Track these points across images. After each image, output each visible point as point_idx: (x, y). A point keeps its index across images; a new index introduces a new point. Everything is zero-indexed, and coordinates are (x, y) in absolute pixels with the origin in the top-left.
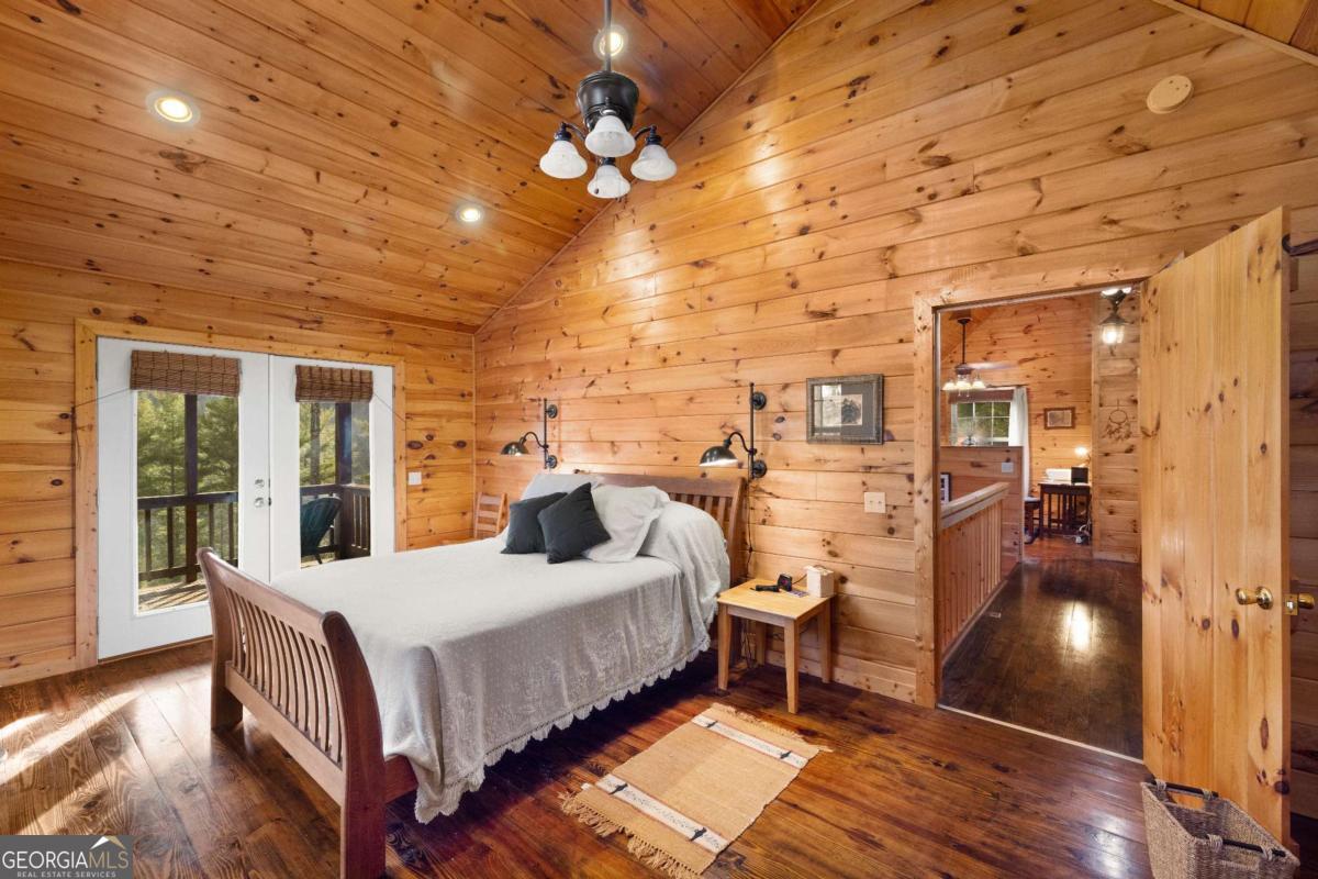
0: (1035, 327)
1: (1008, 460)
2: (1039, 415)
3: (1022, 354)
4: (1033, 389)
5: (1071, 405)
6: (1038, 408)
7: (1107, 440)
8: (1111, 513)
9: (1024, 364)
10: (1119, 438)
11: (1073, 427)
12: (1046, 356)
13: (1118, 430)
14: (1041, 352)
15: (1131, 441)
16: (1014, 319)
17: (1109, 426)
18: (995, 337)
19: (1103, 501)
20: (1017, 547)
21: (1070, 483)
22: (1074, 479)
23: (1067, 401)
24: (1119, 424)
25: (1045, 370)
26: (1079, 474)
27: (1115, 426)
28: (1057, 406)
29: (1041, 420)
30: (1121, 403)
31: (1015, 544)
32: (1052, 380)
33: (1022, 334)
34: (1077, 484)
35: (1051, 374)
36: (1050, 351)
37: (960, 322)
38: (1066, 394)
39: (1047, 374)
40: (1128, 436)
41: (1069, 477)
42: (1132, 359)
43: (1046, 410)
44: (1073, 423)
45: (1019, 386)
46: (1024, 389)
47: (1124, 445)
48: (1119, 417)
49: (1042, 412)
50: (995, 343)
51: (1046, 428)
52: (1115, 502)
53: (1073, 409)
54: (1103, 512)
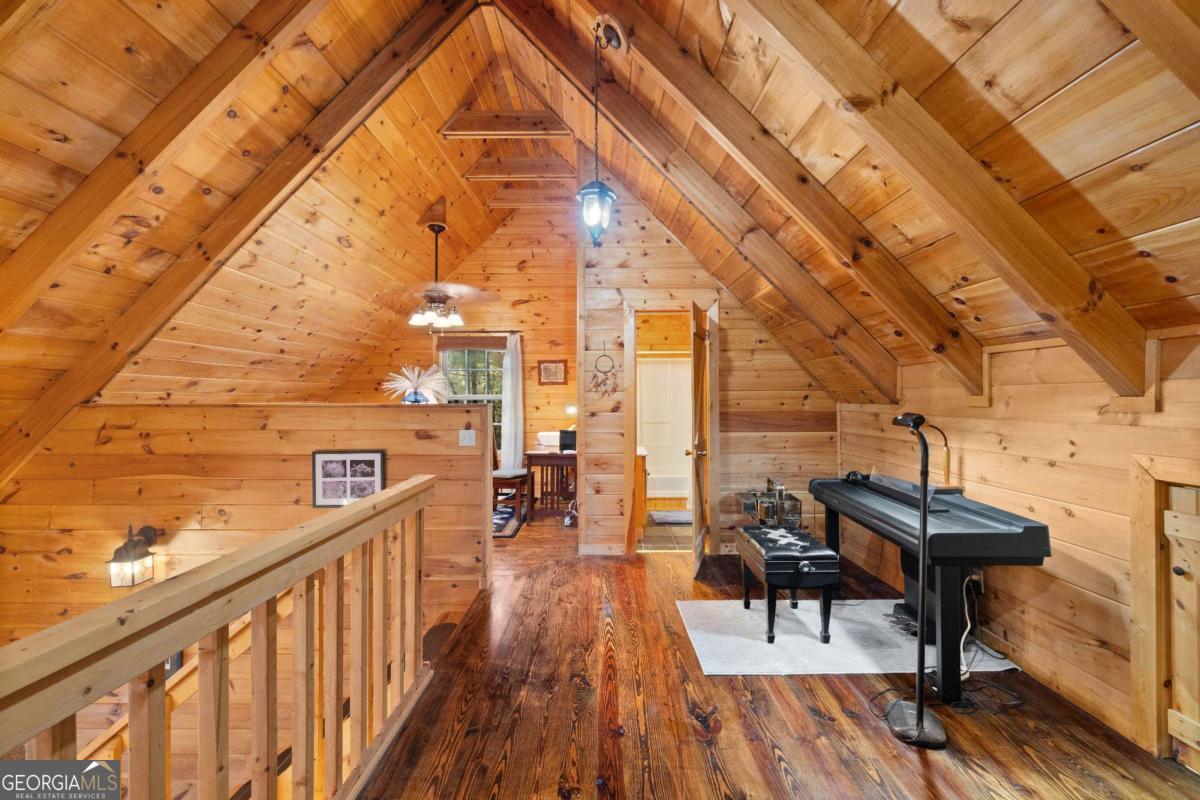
0: (528, 264)
1: (468, 427)
2: (533, 368)
3: (516, 295)
4: (526, 338)
5: (563, 357)
6: (532, 359)
7: (593, 395)
8: (598, 492)
9: (518, 307)
10: (606, 392)
11: (565, 383)
12: (539, 299)
13: (604, 382)
14: (535, 293)
15: (617, 396)
16: (508, 252)
17: (595, 376)
18: (488, 271)
19: (589, 477)
20: (480, 565)
21: (557, 451)
22: (563, 447)
23: (560, 353)
24: (605, 373)
25: (538, 315)
26: (568, 439)
27: (601, 377)
28: (550, 358)
29: (535, 373)
30: (607, 346)
31: (478, 560)
32: (545, 327)
33: (515, 271)
34: (566, 452)
35: (545, 320)
36: (543, 292)
37: (432, 227)
38: (559, 344)
39: (540, 320)
40: (614, 390)
41: (557, 442)
42: (618, 290)
43: (540, 362)
44: (565, 377)
45: (512, 332)
46: (517, 336)
47: (609, 402)
48: (605, 365)
49: (537, 365)
50: (488, 279)
51: (541, 384)
52: (600, 477)
53: (565, 362)
54: (590, 491)
